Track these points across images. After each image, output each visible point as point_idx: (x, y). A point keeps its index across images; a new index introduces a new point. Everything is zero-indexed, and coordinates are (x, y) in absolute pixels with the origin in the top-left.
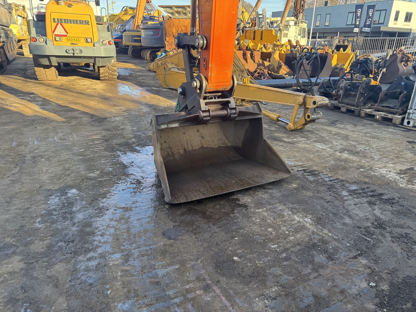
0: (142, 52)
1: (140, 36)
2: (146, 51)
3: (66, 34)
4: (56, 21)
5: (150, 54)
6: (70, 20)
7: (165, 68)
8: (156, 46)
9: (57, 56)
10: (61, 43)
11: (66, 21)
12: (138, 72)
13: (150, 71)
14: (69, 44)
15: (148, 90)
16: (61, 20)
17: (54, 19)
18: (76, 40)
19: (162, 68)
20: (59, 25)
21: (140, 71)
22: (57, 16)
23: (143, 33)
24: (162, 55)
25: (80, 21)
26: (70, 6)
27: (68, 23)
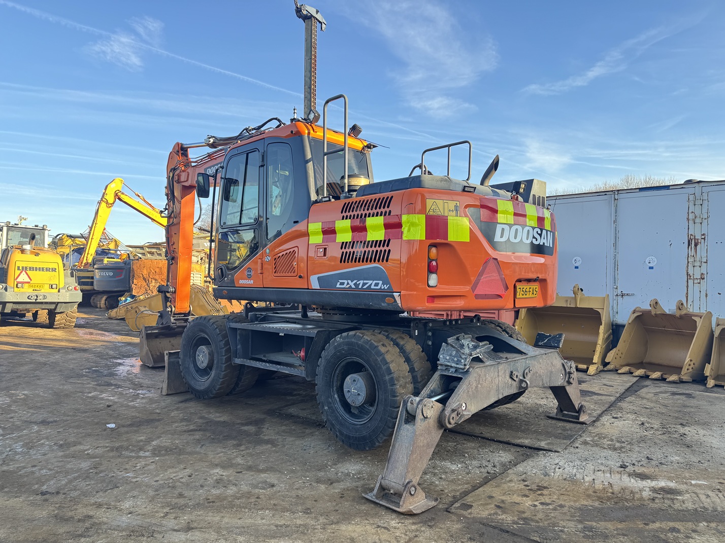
0: (92, 298)
1: (92, 278)
2: (100, 296)
3: (29, 281)
4: (21, 268)
5: (106, 300)
6: (36, 268)
7: (136, 311)
8: (116, 289)
9: (14, 303)
10: (22, 290)
11: (31, 269)
12: (94, 320)
13: (110, 318)
14: (31, 290)
15: (116, 334)
16: (26, 268)
17: (19, 267)
18: (39, 286)
19: (133, 311)
20: (24, 272)
21: (98, 319)
22: (21, 264)
23: (97, 274)
24: (127, 300)
25: (46, 268)
26: (37, 255)
27: (33, 270)
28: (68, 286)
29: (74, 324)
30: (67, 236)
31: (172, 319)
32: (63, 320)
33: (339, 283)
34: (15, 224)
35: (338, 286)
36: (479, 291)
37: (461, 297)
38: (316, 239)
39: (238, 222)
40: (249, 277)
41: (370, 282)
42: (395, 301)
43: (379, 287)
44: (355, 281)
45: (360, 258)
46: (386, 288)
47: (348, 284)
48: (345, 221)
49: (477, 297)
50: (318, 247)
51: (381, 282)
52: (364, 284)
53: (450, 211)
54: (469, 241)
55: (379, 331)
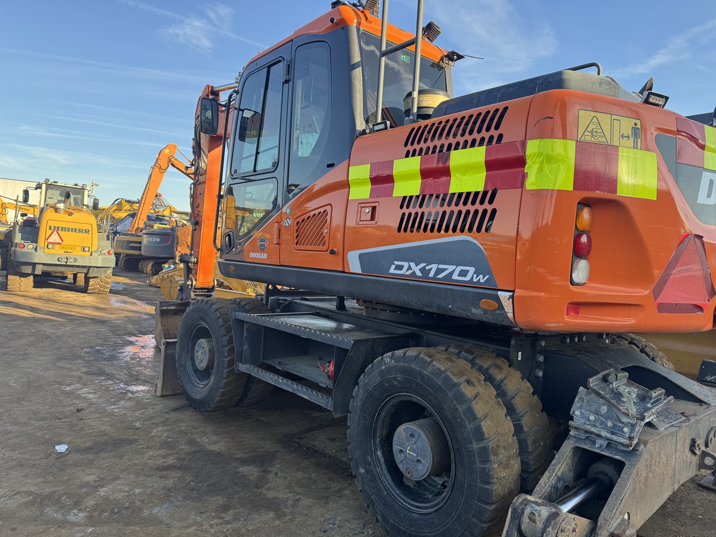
0: (140, 263)
1: (140, 243)
2: (147, 262)
3: (61, 242)
4: (52, 228)
5: (152, 266)
6: (69, 229)
7: (171, 280)
8: (162, 256)
9: (44, 264)
10: (52, 251)
11: (64, 229)
12: (134, 286)
13: (151, 286)
14: (62, 252)
15: (148, 304)
16: (58, 228)
17: (50, 227)
18: (70, 248)
19: (168, 280)
20: (55, 232)
21: (138, 286)
22: (53, 224)
23: (145, 240)
24: (170, 267)
25: (79, 229)
26: (70, 214)
27: (65, 231)
28: (101, 250)
29: (108, 290)
30: (126, 201)
31: (192, 294)
32: (97, 285)
33: (393, 267)
34: (55, 182)
35: (392, 270)
36: (667, 297)
37: (632, 307)
38: (361, 192)
39: (252, 169)
40: (262, 249)
41: (451, 268)
42: (501, 307)
43: (467, 278)
44: (422, 265)
45: (433, 226)
46: (482, 281)
47: (409, 268)
48: (410, 159)
49: (662, 308)
50: (362, 205)
51: (472, 270)
52: (439, 271)
53: (623, 136)
54: (655, 199)
55: (457, 351)
